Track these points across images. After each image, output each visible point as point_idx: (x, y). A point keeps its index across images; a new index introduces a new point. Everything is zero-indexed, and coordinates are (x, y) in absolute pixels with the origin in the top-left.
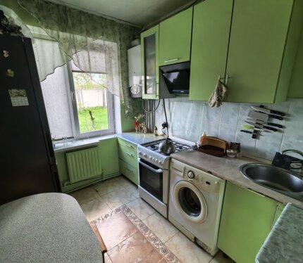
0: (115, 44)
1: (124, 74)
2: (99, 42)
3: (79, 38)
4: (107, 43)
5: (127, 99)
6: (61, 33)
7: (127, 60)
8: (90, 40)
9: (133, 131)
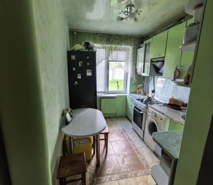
0: (131, 47)
1: (134, 62)
2: (123, 46)
3: (114, 46)
4: (127, 47)
5: (134, 75)
6: (107, 45)
7: (136, 55)
8: (119, 46)
9: (135, 93)
